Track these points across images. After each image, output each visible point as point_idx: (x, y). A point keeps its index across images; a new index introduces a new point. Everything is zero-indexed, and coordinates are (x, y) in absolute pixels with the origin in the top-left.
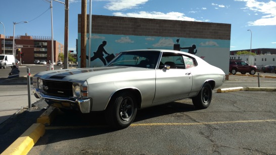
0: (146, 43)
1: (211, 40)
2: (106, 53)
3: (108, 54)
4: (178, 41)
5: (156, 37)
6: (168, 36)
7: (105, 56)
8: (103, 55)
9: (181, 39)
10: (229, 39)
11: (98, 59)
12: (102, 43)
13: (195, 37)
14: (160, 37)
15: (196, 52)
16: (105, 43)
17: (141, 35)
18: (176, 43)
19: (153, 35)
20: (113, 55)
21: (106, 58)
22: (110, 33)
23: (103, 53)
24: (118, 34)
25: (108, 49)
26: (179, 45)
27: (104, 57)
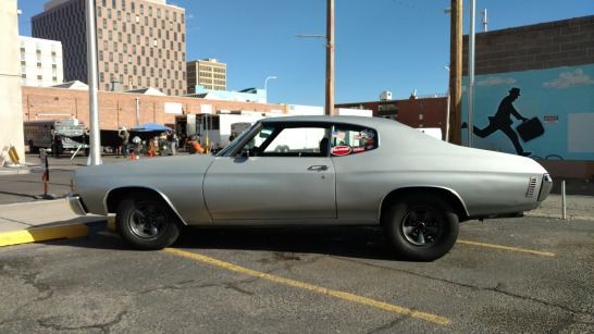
2: (519, 117)
3: (524, 119)
7: (516, 123)
8: (512, 122)
11: (499, 131)
12: (508, 94)
16: (515, 93)
20: (536, 120)
21: (518, 128)
22: (531, 67)
23: (512, 117)
24: (552, 65)
25: (524, 108)
27: (513, 127)
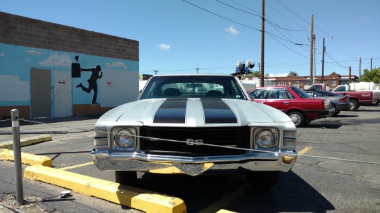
0: (27, 59)
1: (118, 60)
4: (77, 58)
5: (44, 50)
6: (62, 50)
9: (81, 56)
10: (138, 60)
13: (99, 55)
14: (50, 50)
15: (101, 76)
17: (17, 44)
18: (75, 61)
19: (39, 46)
26: (79, 65)
